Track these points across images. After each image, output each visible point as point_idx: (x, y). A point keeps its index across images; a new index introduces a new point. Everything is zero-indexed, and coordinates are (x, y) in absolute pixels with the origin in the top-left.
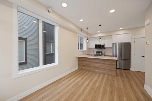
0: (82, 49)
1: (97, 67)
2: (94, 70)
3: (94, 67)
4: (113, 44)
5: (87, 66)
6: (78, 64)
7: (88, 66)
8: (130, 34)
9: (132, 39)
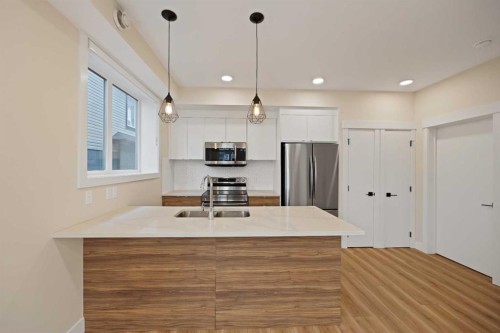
0: (133, 166)
1: (239, 287)
2: (221, 316)
3: (219, 295)
4: (283, 145)
5: (164, 292)
6: (86, 293)
7: (176, 292)
8: (336, 112)
9: (341, 129)
